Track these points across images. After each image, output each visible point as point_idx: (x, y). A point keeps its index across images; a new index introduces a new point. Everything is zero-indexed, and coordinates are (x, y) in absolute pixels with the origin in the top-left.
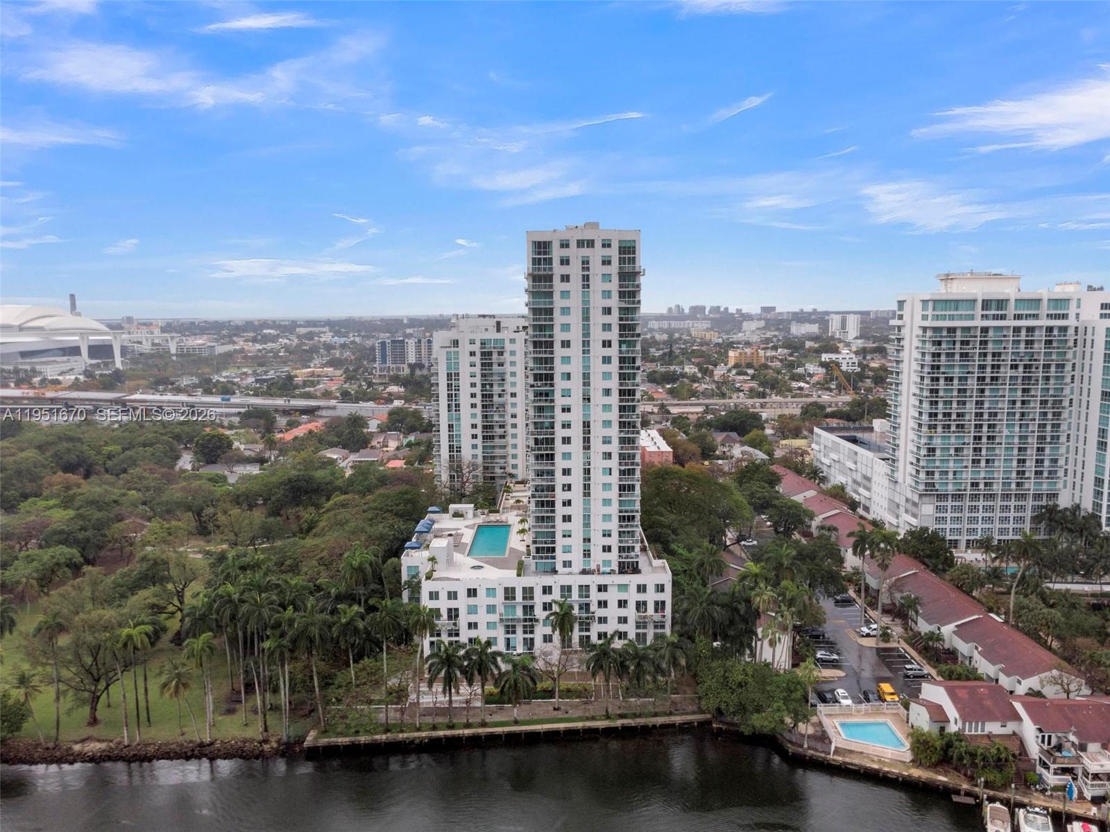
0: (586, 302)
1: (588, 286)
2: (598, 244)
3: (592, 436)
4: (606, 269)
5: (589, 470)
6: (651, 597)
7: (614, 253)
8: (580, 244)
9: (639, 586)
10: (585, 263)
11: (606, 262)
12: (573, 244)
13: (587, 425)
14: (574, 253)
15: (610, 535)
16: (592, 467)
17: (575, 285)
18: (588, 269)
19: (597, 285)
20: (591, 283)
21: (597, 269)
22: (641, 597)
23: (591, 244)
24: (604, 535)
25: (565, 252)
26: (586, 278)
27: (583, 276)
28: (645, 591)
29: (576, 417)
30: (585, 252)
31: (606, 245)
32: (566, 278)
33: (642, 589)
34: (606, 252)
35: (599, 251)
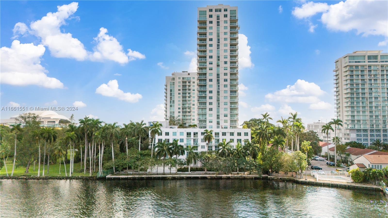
0: (218, 30)
1: (219, 25)
2: (223, 10)
3: (220, 79)
4: (226, 19)
5: (219, 91)
6: (243, 137)
7: (228, 13)
8: (216, 11)
9: (238, 133)
10: (218, 17)
11: (226, 16)
12: (214, 11)
13: (218, 75)
14: (214, 13)
15: (227, 116)
16: (220, 90)
17: (214, 24)
18: (219, 19)
19: (222, 24)
20: (220, 24)
21: (222, 19)
22: (239, 137)
23: (220, 11)
24: (225, 116)
25: (211, 13)
26: (218, 22)
27: (217, 21)
28: (240, 135)
29: (214, 72)
30: (218, 13)
31: (225, 10)
32: (211, 22)
33: (239, 134)
34: (226, 13)
35: (223, 13)
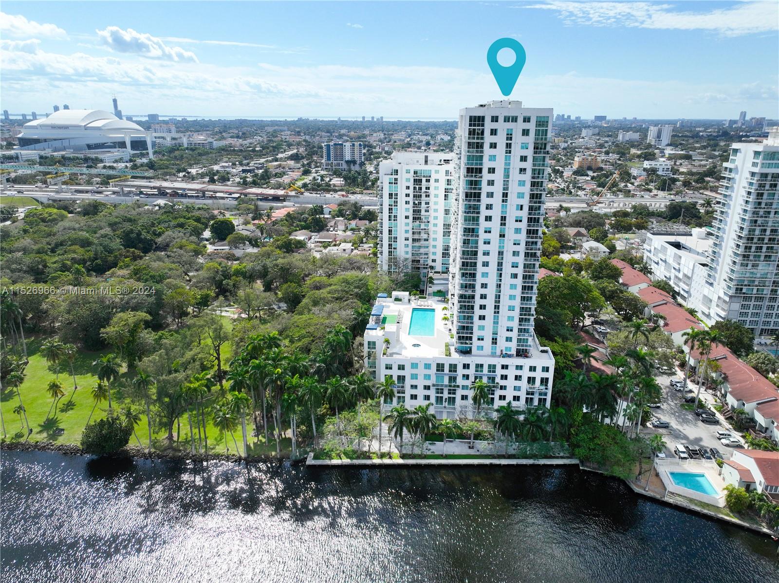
0: (507, 164)
1: (510, 152)
2: (520, 120)
4: (525, 139)
5: (500, 285)
6: (539, 375)
7: (532, 126)
8: (507, 119)
9: (531, 367)
11: (526, 132)
12: (501, 119)
13: (501, 254)
14: (501, 126)
15: (512, 331)
16: (502, 283)
17: (500, 151)
18: (511, 139)
19: (517, 151)
20: (512, 149)
21: (518, 138)
22: (532, 374)
23: (515, 119)
24: (508, 330)
25: (494, 125)
26: (509, 146)
27: (507, 144)
30: (510, 125)
31: (527, 120)
33: (533, 369)
34: (526, 126)
35: (521, 125)
